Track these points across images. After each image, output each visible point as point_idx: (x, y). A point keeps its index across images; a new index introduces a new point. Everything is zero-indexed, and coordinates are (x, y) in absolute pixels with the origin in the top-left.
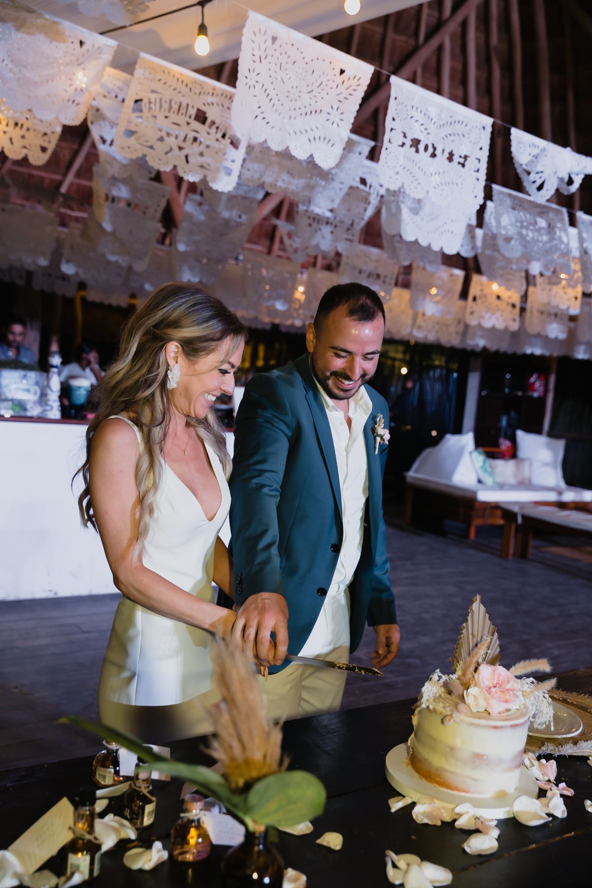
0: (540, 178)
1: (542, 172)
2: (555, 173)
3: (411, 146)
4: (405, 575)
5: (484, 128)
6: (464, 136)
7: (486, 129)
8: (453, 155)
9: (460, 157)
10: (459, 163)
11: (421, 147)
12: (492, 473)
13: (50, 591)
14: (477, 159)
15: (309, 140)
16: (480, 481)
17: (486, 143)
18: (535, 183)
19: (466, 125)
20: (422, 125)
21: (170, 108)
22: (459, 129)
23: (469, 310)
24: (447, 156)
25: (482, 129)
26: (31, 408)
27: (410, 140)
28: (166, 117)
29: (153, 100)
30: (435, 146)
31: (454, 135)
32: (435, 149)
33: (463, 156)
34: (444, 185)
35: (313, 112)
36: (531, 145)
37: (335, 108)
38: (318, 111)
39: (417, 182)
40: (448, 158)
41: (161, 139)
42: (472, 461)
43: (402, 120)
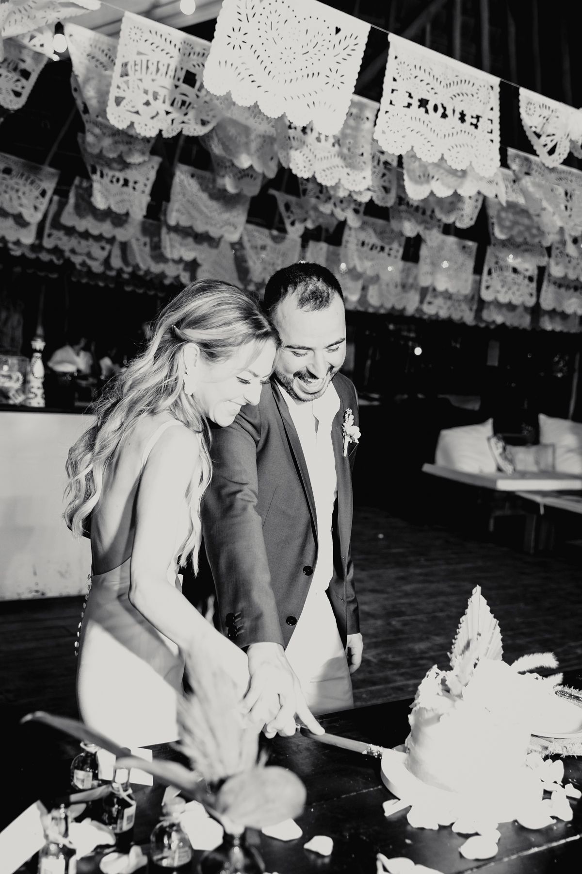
0: (552, 141)
1: (553, 135)
2: (568, 135)
3: (419, 107)
4: (418, 571)
5: (492, 87)
6: (473, 95)
7: (494, 88)
8: (465, 115)
9: (472, 117)
10: (472, 124)
11: (430, 107)
12: (511, 461)
13: (37, 591)
14: (489, 120)
15: (308, 105)
16: (499, 469)
17: (495, 103)
18: (546, 147)
19: (473, 84)
20: (428, 84)
21: (158, 70)
22: (465, 88)
23: (484, 284)
24: (459, 116)
25: (490, 89)
26: (14, 395)
27: (417, 100)
28: (153, 80)
29: (138, 62)
30: (445, 105)
31: (463, 95)
32: (445, 109)
33: (475, 116)
34: (459, 146)
35: (311, 75)
36: (541, 106)
37: (334, 71)
38: (316, 74)
39: (430, 144)
40: (460, 119)
41: (147, 103)
42: (490, 448)
43: (405, 79)
